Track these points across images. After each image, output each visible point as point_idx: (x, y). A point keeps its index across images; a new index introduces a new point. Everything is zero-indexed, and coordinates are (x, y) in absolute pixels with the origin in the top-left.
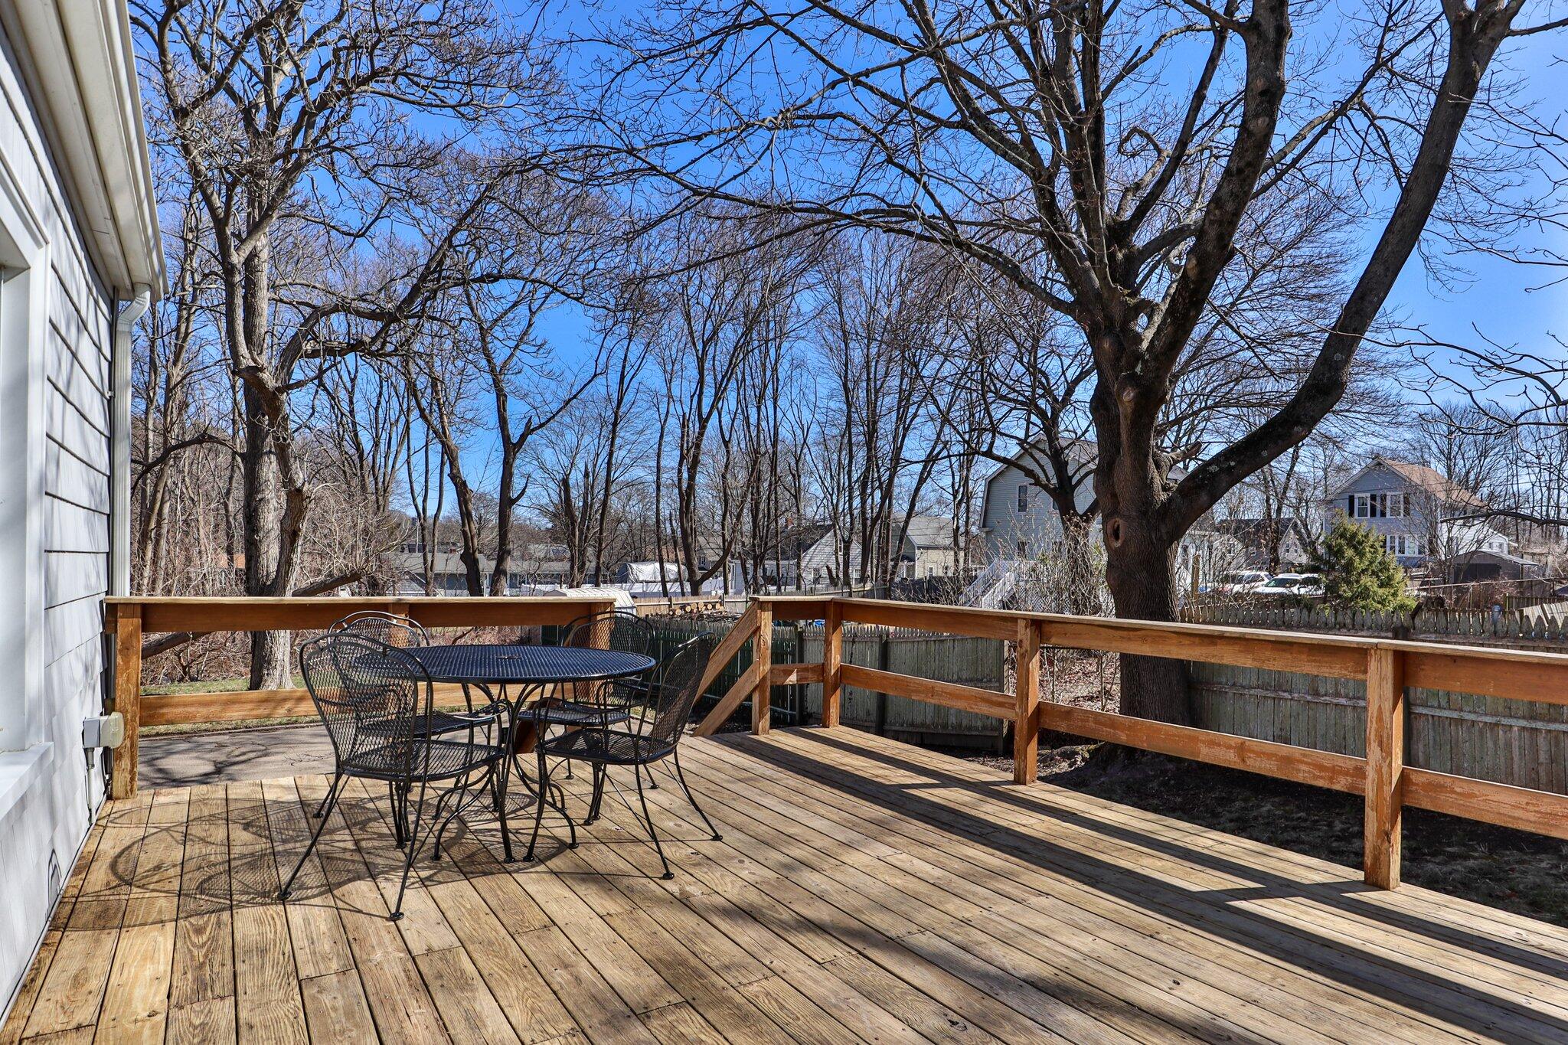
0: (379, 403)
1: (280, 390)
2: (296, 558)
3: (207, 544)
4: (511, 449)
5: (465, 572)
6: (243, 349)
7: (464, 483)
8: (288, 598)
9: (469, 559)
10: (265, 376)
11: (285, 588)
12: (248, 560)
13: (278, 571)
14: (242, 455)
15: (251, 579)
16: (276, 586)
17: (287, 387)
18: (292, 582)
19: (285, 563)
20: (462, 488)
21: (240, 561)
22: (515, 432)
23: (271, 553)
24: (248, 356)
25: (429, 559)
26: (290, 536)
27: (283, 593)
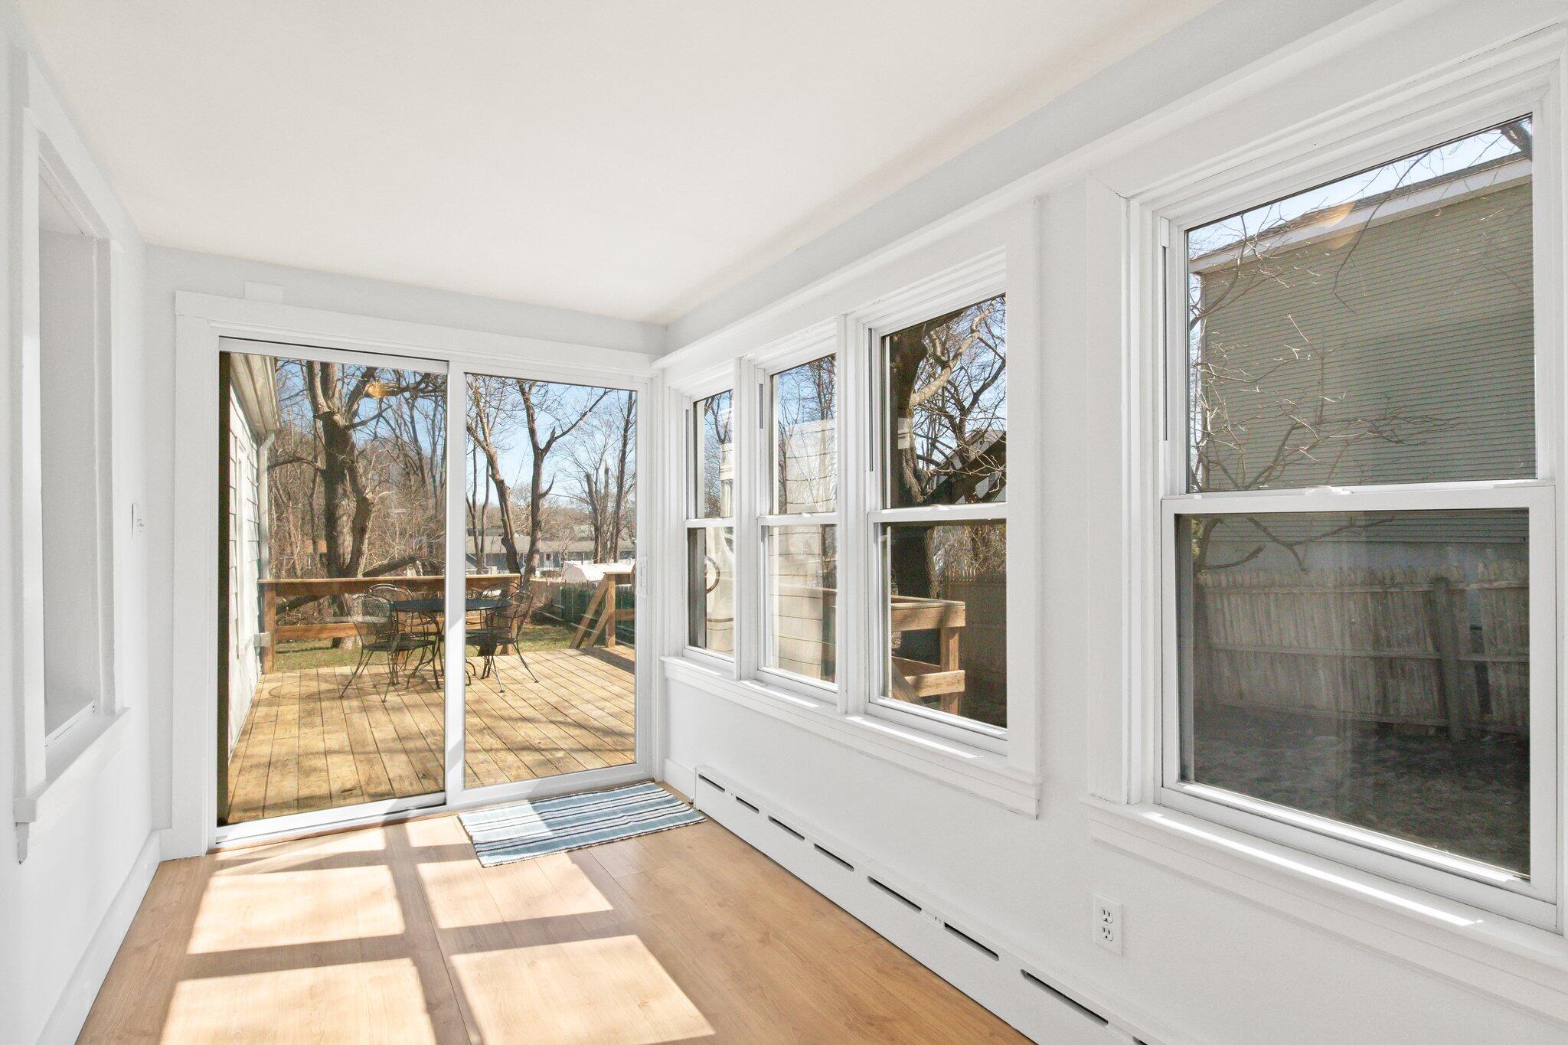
0: (435, 415)
1: (348, 428)
2: (365, 547)
3: (296, 536)
4: (539, 454)
5: (506, 552)
6: (321, 399)
7: (502, 482)
8: (360, 577)
9: (507, 541)
10: (337, 418)
11: (357, 570)
12: (329, 547)
13: (351, 559)
14: (323, 472)
15: (332, 561)
16: (351, 570)
17: (353, 426)
18: (362, 566)
19: (357, 553)
20: (501, 486)
21: (323, 547)
22: (542, 440)
23: (347, 542)
24: (325, 404)
25: (479, 542)
26: (359, 531)
27: (355, 575)
